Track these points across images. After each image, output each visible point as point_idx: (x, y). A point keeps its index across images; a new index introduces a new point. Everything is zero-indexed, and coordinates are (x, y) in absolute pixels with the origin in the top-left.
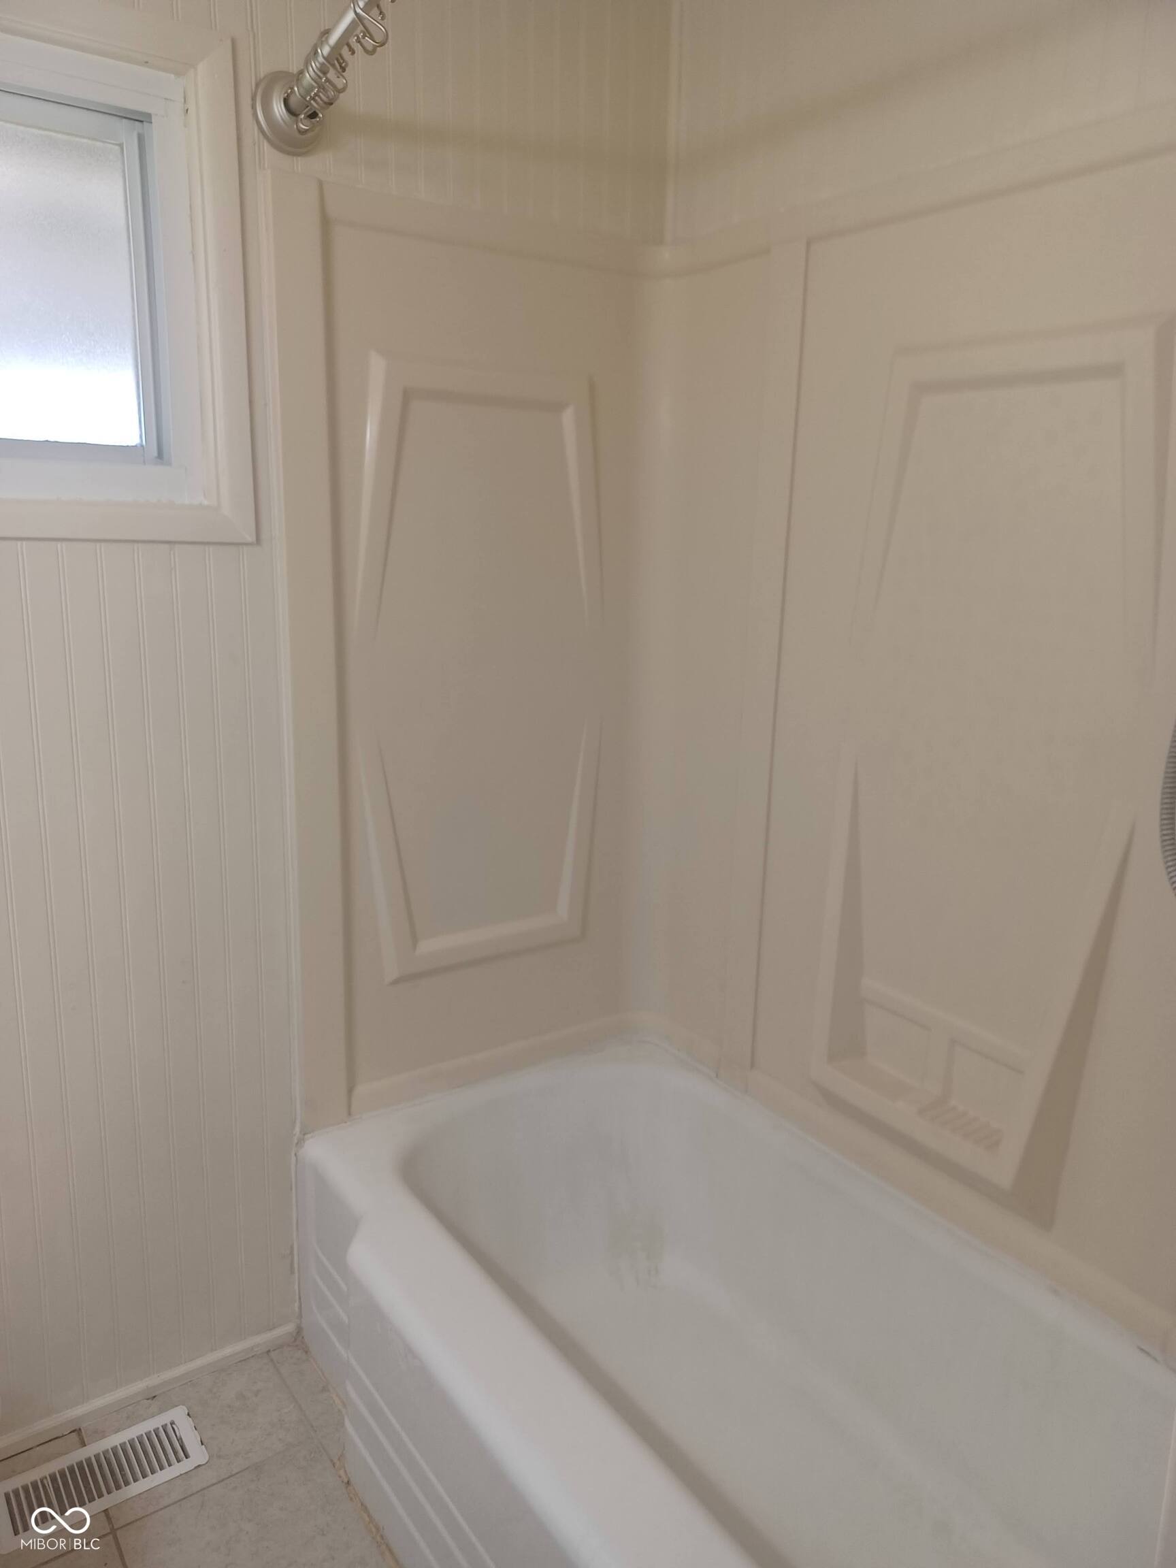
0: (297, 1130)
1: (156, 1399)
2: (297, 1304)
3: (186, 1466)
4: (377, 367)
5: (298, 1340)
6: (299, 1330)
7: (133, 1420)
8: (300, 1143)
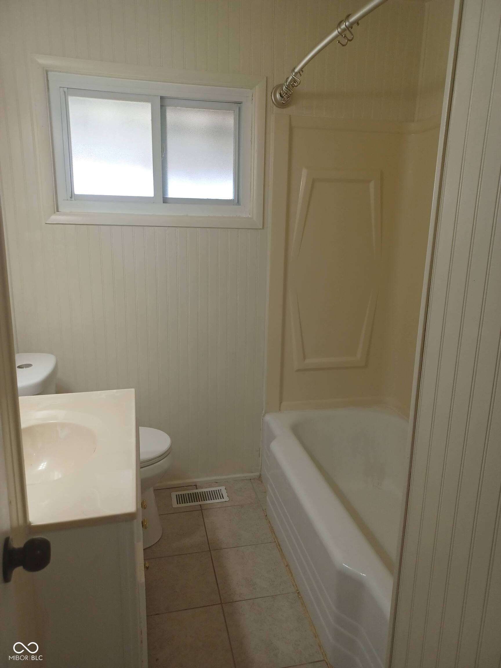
0: (263, 412)
1: (217, 483)
2: (260, 467)
3: (223, 500)
4: (305, 172)
5: (260, 478)
6: (260, 475)
7: (211, 486)
8: (264, 416)
